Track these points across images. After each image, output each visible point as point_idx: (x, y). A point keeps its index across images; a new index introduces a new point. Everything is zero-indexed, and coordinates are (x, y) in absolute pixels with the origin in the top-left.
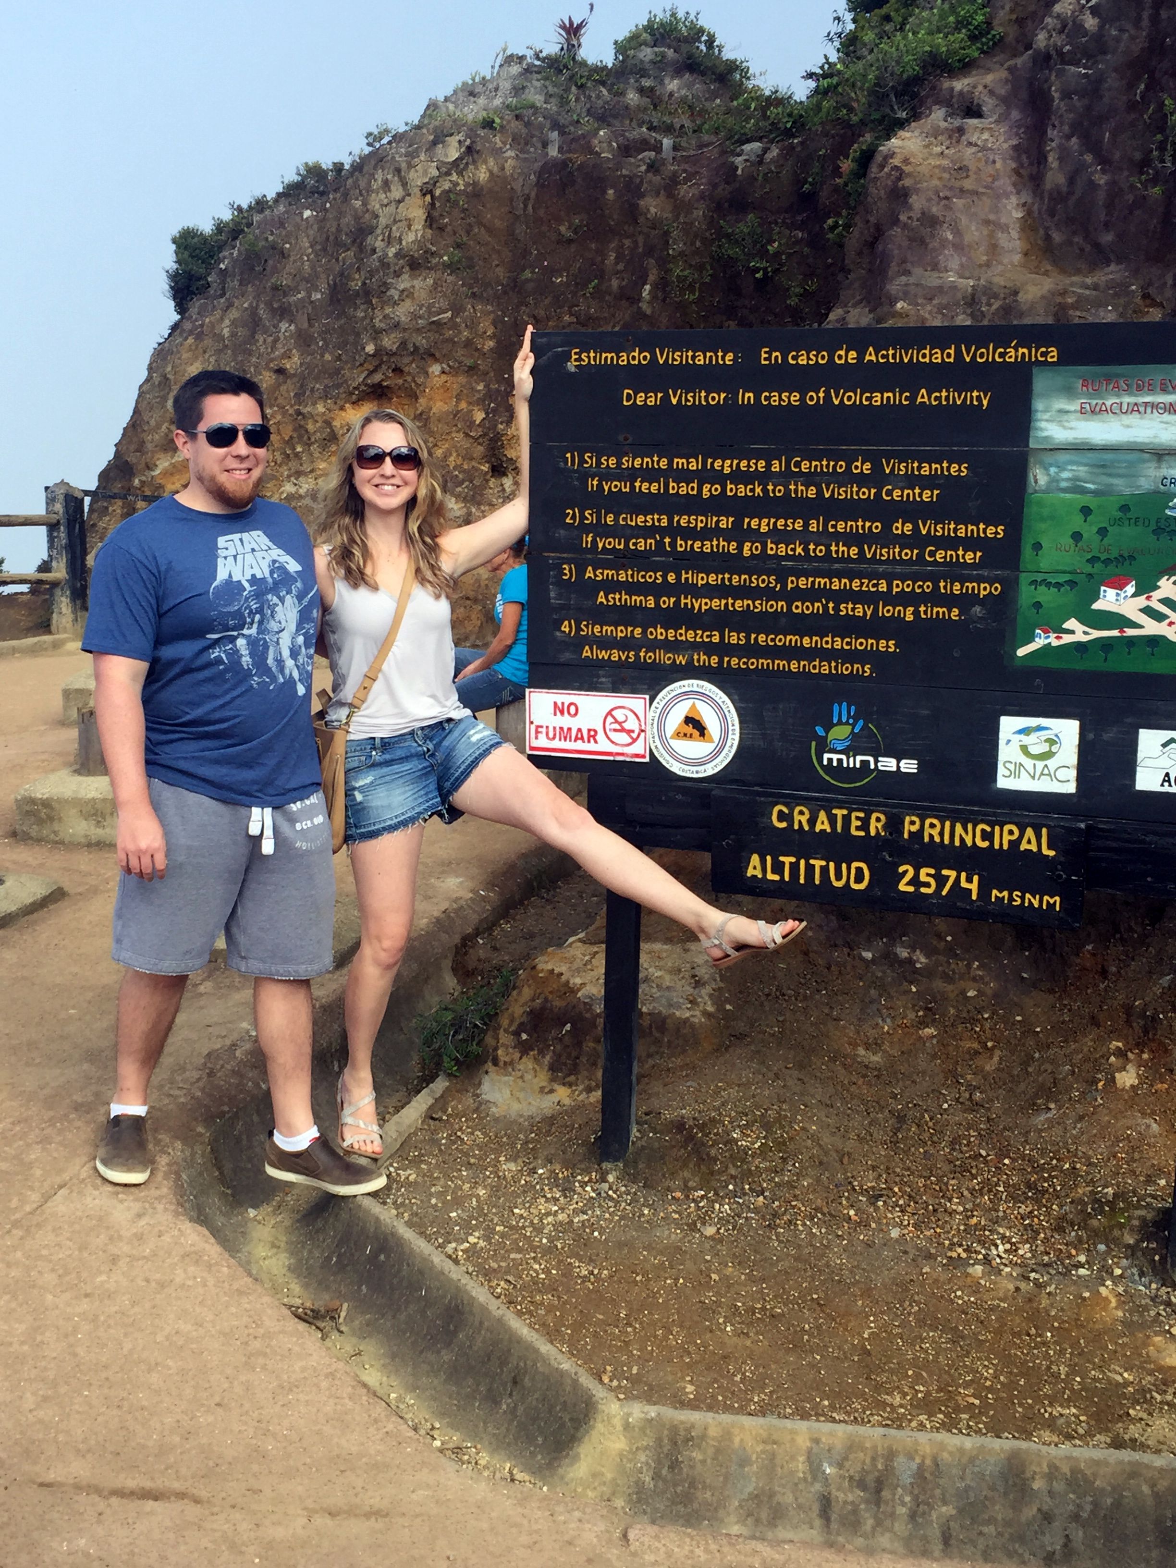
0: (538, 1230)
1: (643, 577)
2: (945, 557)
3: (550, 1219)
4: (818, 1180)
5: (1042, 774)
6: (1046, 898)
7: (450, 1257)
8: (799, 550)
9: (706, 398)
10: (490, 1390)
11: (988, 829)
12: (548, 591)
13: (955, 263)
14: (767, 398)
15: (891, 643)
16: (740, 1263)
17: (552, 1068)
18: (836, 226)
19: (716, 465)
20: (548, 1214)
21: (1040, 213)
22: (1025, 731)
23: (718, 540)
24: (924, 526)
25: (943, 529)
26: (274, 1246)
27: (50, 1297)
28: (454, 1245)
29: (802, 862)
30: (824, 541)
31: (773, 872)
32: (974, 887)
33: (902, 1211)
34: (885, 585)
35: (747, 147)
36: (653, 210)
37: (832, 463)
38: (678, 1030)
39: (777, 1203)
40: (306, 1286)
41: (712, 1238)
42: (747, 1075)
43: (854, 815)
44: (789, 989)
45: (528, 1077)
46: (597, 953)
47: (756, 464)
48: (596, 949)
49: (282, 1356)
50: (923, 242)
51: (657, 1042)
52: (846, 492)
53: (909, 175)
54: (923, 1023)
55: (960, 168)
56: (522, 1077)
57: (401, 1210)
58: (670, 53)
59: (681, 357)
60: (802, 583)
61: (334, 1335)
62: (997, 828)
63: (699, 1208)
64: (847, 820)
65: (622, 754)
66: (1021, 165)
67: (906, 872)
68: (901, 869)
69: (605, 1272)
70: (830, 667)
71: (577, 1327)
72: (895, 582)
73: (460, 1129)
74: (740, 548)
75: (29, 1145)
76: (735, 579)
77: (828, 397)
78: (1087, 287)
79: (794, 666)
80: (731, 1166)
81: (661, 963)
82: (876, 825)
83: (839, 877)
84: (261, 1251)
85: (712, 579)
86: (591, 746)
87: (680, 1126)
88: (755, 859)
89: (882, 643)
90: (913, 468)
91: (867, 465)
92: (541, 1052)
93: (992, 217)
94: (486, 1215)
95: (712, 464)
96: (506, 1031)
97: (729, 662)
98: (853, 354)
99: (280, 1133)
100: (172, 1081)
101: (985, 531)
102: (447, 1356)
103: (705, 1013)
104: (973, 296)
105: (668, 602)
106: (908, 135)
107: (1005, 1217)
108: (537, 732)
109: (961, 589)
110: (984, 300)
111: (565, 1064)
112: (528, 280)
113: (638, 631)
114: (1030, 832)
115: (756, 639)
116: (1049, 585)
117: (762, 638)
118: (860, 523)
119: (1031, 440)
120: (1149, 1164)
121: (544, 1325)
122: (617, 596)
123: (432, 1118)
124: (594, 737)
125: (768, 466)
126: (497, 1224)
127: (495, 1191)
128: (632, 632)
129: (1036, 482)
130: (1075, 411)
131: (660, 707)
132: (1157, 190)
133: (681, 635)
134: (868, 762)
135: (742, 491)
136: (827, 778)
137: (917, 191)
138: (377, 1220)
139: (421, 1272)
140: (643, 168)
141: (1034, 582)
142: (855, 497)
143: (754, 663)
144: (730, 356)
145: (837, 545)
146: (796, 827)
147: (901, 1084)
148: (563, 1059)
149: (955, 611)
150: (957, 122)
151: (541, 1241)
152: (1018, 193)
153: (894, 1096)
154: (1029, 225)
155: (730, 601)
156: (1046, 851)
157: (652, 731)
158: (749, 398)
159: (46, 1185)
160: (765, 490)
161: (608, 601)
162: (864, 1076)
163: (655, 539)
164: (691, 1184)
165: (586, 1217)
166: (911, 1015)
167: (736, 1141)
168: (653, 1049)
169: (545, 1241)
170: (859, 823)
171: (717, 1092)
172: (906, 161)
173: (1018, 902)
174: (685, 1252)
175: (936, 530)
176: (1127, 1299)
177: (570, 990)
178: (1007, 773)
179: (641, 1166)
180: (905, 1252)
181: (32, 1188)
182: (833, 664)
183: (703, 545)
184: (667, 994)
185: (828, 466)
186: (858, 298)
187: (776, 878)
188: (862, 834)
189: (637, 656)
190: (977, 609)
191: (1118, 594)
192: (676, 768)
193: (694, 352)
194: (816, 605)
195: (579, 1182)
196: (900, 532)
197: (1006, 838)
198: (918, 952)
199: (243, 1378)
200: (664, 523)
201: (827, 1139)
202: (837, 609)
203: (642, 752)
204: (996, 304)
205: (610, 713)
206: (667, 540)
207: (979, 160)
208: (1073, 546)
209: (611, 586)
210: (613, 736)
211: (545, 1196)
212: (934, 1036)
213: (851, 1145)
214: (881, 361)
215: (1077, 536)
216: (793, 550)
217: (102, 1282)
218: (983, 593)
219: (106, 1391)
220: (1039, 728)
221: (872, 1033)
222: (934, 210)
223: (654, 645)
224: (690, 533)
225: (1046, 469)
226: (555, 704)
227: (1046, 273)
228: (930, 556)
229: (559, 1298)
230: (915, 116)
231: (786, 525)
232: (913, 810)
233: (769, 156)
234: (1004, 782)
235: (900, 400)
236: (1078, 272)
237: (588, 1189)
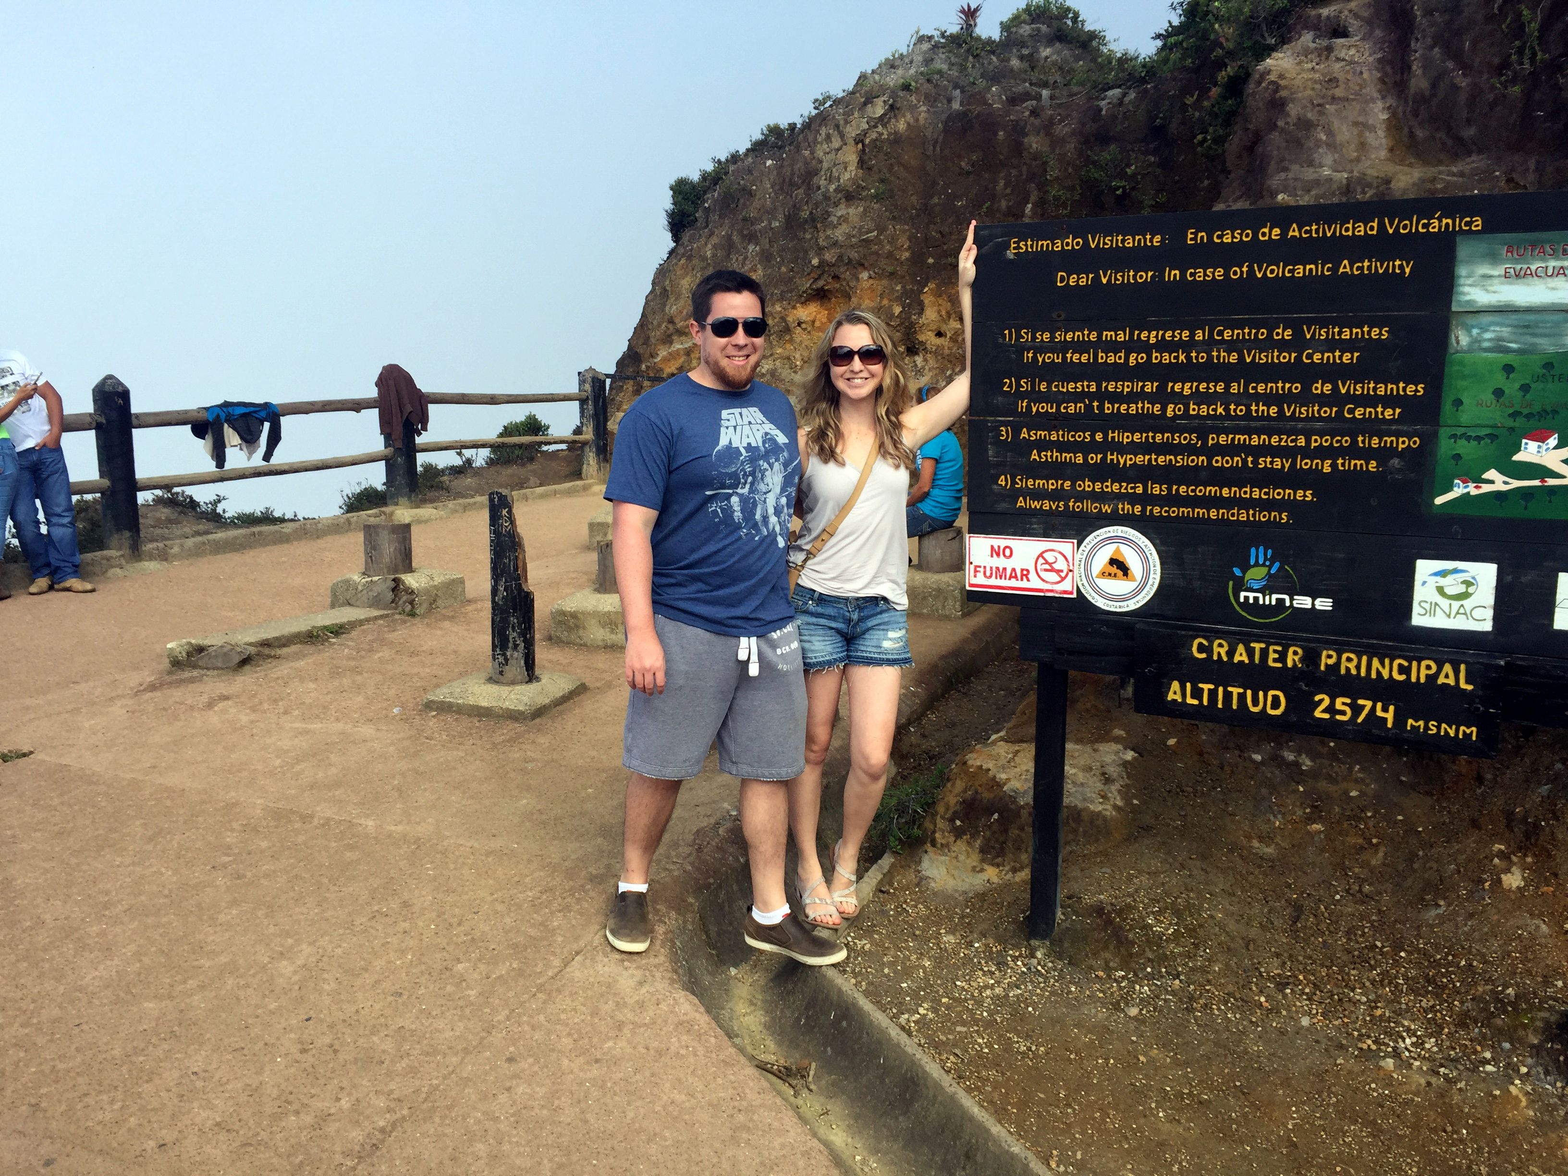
0: (979, 1003)
1: (1073, 436)
2: (1364, 414)
3: (988, 992)
4: (1227, 965)
5: (1458, 613)
6: (1462, 728)
7: (903, 1028)
8: (1220, 410)
9: (1134, 277)
10: (944, 1161)
11: (1406, 664)
12: (987, 450)
13: (1328, 159)
14: (1191, 275)
15: (1308, 493)
16: (1164, 1046)
17: (982, 851)
18: (1205, 140)
19: (1142, 336)
20: (986, 987)
21: (1404, 112)
22: (1443, 574)
23: (1143, 403)
24: (1344, 387)
25: (1363, 388)
26: (752, 1003)
27: (566, 1062)
28: (906, 1016)
29: (1221, 689)
30: (1245, 402)
31: (1193, 697)
32: (1390, 716)
33: (1309, 999)
34: (1303, 440)
35: (1110, 93)
36: (1034, 146)
37: (1254, 331)
38: (1092, 822)
39: (1192, 987)
40: (779, 1044)
41: (1135, 1018)
42: (1155, 864)
43: (1271, 648)
44: (1187, 786)
45: (962, 857)
46: (1017, 752)
47: (1180, 334)
48: (1017, 748)
49: (764, 1131)
50: (1299, 143)
51: (1075, 831)
52: (1267, 357)
53: (1285, 87)
54: (1310, 820)
55: (1330, 80)
56: (956, 857)
57: (859, 979)
58: (1044, 28)
59: (1112, 241)
60: (1222, 439)
61: (805, 1093)
62: (1415, 664)
63: (1121, 988)
64: (1264, 653)
65: (1052, 591)
66: (1386, 74)
67: (1321, 701)
68: (1317, 698)
69: (1042, 1049)
70: (1248, 514)
71: (1022, 1105)
72: (1314, 438)
73: (905, 902)
74: (1164, 409)
75: (552, 913)
76: (1159, 437)
77: (1251, 271)
78: (1454, 175)
79: (1213, 514)
80: (1147, 949)
81: (1075, 762)
82: (1293, 658)
83: (1255, 703)
84: (741, 1008)
85: (1137, 437)
86: (1024, 584)
87: (1099, 910)
88: (1175, 685)
89: (1300, 493)
90: (1333, 333)
91: (1289, 332)
92: (973, 836)
93: (1361, 119)
94: (932, 986)
95: (1139, 335)
96: (942, 818)
97: (1151, 511)
98: (1277, 231)
99: (759, 909)
100: (668, 857)
101: (1404, 389)
102: (904, 1123)
103: (1115, 807)
104: (1348, 185)
105: (1095, 458)
106: (1281, 55)
107: (1408, 1010)
108: (976, 571)
109: (1380, 443)
110: (1359, 190)
111: (993, 848)
112: (936, 205)
113: (1068, 484)
114: (1448, 668)
115: (1177, 490)
116: (1469, 439)
117: (1182, 489)
118: (1280, 385)
119: (1454, 304)
120: (1542, 964)
121: (992, 1102)
122: (1049, 454)
123: (881, 891)
124: (1026, 576)
125: (1192, 335)
126: (943, 997)
127: (939, 962)
128: (1062, 484)
129: (1458, 343)
130: (1499, 276)
131: (1087, 550)
132: (1517, 89)
133: (1107, 487)
134: (1284, 600)
135: (1166, 358)
136: (1244, 614)
137: (1293, 100)
138: (840, 990)
139: (879, 1042)
140: (1027, 113)
141: (1454, 436)
142: (1276, 361)
143: (1174, 512)
144: (1158, 238)
145: (1257, 405)
146: (1215, 658)
147: (1293, 874)
148: (992, 843)
149: (1373, 464)
150: (1325, 43)
151: (982, 1014)
152: (1383, 98)
153: (1289, 886)
154: (1394, 125)
155: (1154, 457)
156: (1463, 685)
157: (1079, 571)
158: (1175, 275)
159: (566, 954)
160: (1188, 358)
161: (1040, 458)
162: (1260, 867)
163: (1084, 403)
164: (1111, 964)
165: (1019, 991)
166: (1300, 812)
167: (1151, 926)
168: (1071, 837)
169: (985, 1014)
170: (1276, 656)
171: (1130, 878)
172: (1281, 76)
173: (1435, 730)
174: (1113, 1031)
175: (1355, 389)
176: (1535, 1098)
177: (996, 784)
178: (1423, 612)
179: (1066, 945)
180: (1317, 1042)
181: (554, 954)
182: (1251, 512)
183: (1129, 408)
184: (1081, 789)
185: (1249, 334)
186: (1238, 193)
187: (1196, 702)
188: (1279, 665)
189: (1066, 506)
190: (1395, 462)
191: (1539, 447)
192: (1100, 603)
193: (1124, 236)
194: (1236, 459)
195: (1011, 956)
196: (1319, 391)
197: (1423, 672)
198: (1304, 756)
199: (730, 1153)
200: (1093, 389)
201: (1232, 926)
202: (1255, 462)
203: (1070, 589)
204: (1370, 193)
205: (1041, 555)
206: (1095, 404)
207: (1348, 71)
208: (1494, 402)
209: (1043, 445)
210: (1042, 574)
211: (981, 969)
212: (1321, 832)
213: (1254, 932)
214: (1304, 236)
215: (1498, 393)
216: (1215, 410)
217: (610, 1048)
218: (1401, 446)
219: (612, 1160)
220: (1456, 571)
221: (1265, 828)
222: (1309, 115)
223: (1081, 496)
224: (1117, 397)
225: (1469, 331)
226: (992, 547)
227: (1410, 165)
228: (1349, 413)
229: (1003, 1074)
230: (1284, 41)
231: (1208, 388)
232: (1329, 645)
233: (1127, 100)
234: (1418, 619)
235: (1322, 271)
236: (1440, 162)
237: (1019, 963)
